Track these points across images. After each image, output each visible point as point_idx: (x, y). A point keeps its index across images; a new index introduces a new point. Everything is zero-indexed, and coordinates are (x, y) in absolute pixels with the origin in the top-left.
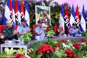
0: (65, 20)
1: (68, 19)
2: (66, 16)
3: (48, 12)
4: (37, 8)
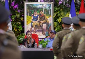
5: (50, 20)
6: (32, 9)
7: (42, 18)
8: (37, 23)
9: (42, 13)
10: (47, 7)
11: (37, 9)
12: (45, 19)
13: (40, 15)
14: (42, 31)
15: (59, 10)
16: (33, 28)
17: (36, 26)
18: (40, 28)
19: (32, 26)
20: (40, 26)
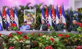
0: (45, 18)
1: (47, 17)
2: (46, 15)
3: (34, 13)
4: (26, 11)
5: (34, 16)
6: (27, 12)
7: (31, 16)
8: (29, 18)
9: (31, 14)
10: (33, 11)
11: (29, 12)
12: (32, 16)
13: (30, 15)
14: (31, 21)
15: (38, 13)
16: (27, 20)
17: (29, 19)
18: (30, 20)
19: (27, 19)
20: (30, 19)
